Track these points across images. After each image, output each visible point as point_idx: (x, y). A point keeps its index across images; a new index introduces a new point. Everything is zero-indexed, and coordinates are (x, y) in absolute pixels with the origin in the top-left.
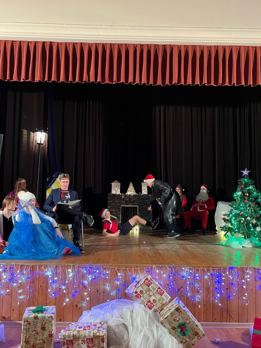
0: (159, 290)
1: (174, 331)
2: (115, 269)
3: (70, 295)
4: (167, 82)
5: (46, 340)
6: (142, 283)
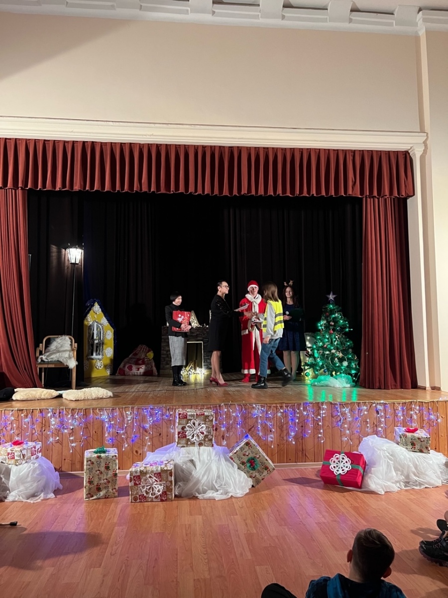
1: (243, 467)
3: (129, 440)
4: (235, 192)
5: (110, 480)
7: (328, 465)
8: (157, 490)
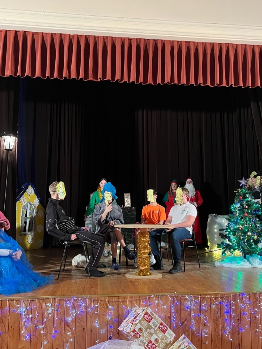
2: (104, 300)
4: (159, 81)
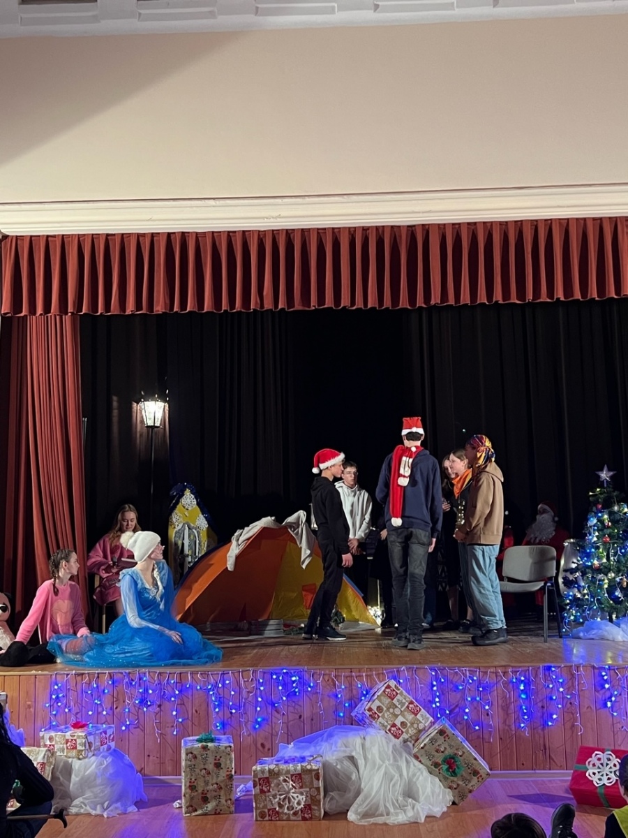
0: (411, 706)
1: (437, 770)
2: (330, 675)
4: (420, 302)
5: (222, 785)
6: (382, 693)
7: (584, 770)
8: (296, 802)
